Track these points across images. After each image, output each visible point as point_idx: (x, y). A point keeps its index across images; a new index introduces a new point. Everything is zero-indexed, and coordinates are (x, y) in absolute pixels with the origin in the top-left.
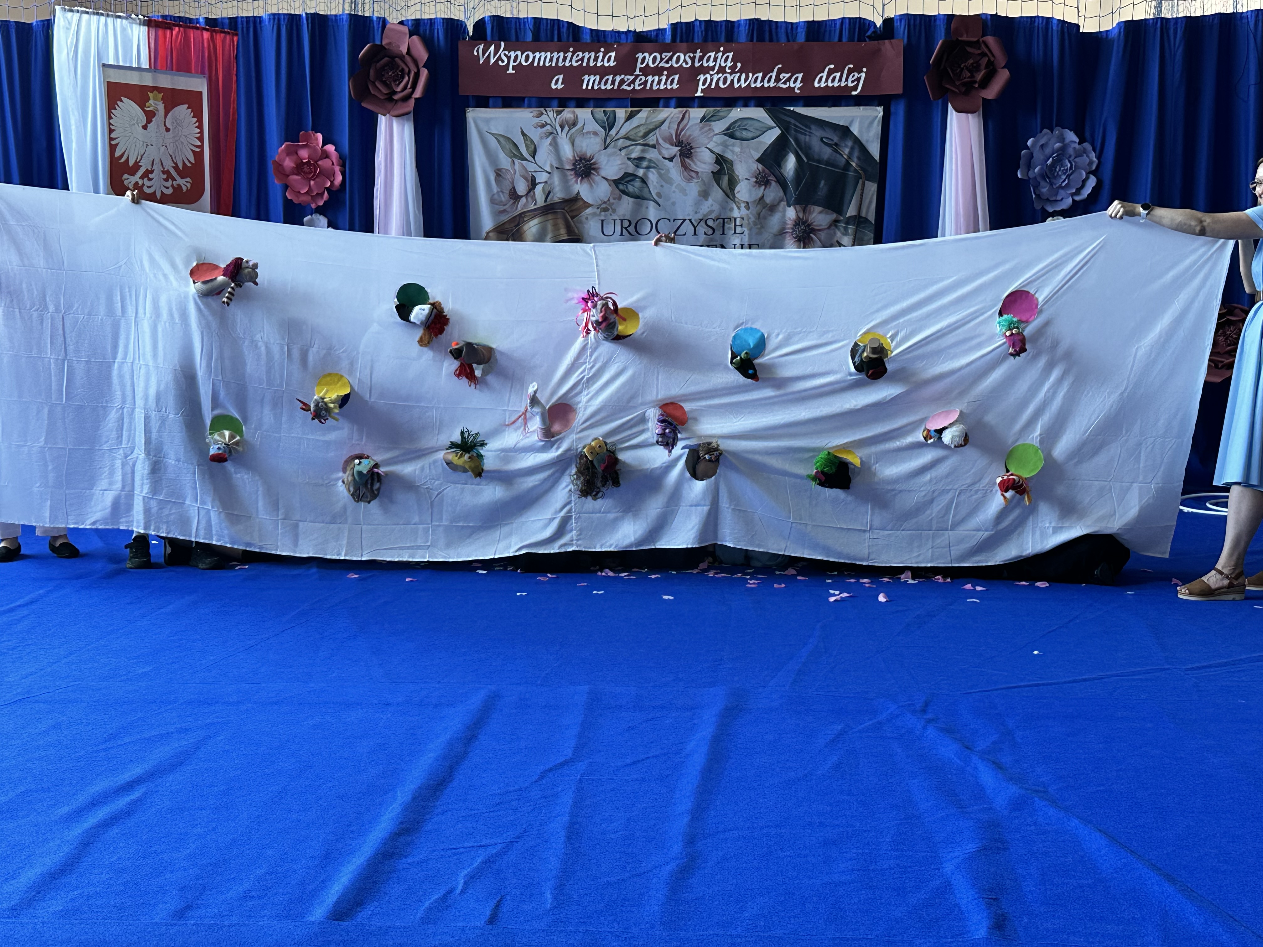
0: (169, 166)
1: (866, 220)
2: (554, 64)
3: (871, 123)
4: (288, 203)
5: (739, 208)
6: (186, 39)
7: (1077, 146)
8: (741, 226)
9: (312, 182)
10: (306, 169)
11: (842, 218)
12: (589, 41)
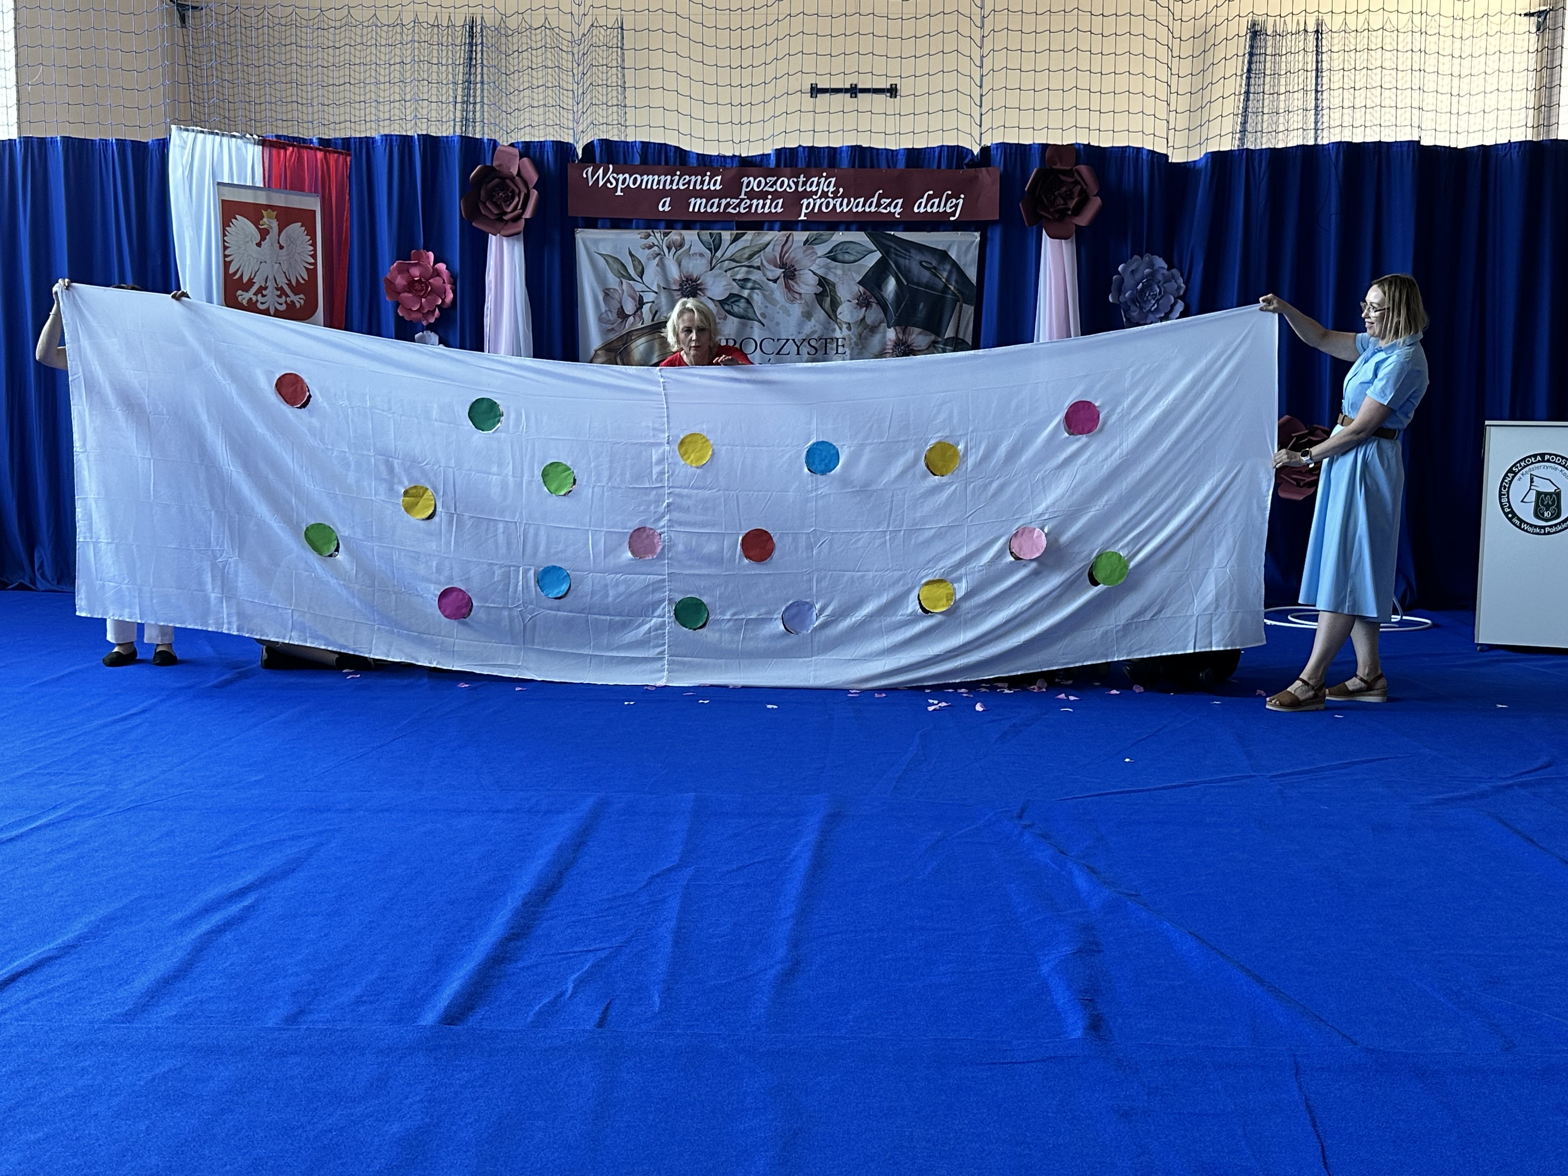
0: (282, 282)
1: (963, 341)
2: (661, 187)
3: (968, 248)
4: (399, 320)
5: (841, 329)
6: (300, 158)
7: (1165, 272)
8: (843, 346)
9: (423, 300)
10: (418, 287)
11: (940, 339)
12: (695, 165)
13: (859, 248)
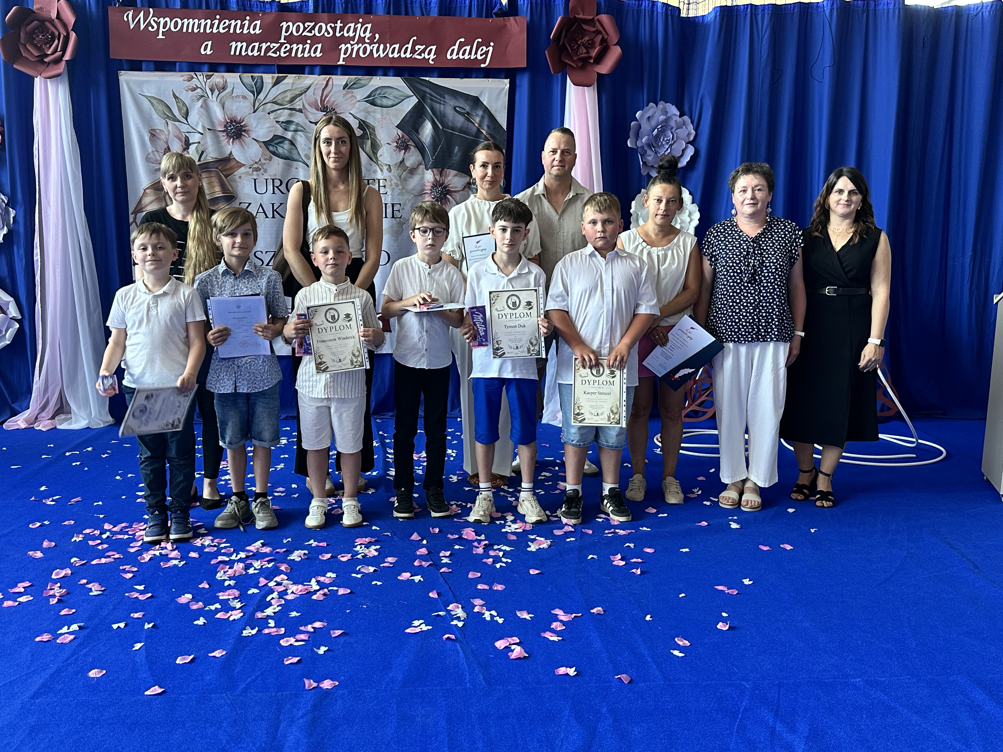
2: (202, 31)
3: (499, 94)
5: (382, 170)
7: (679, 119)
8: (385, 186)
12: (235, 9)
13: (396, 93)
